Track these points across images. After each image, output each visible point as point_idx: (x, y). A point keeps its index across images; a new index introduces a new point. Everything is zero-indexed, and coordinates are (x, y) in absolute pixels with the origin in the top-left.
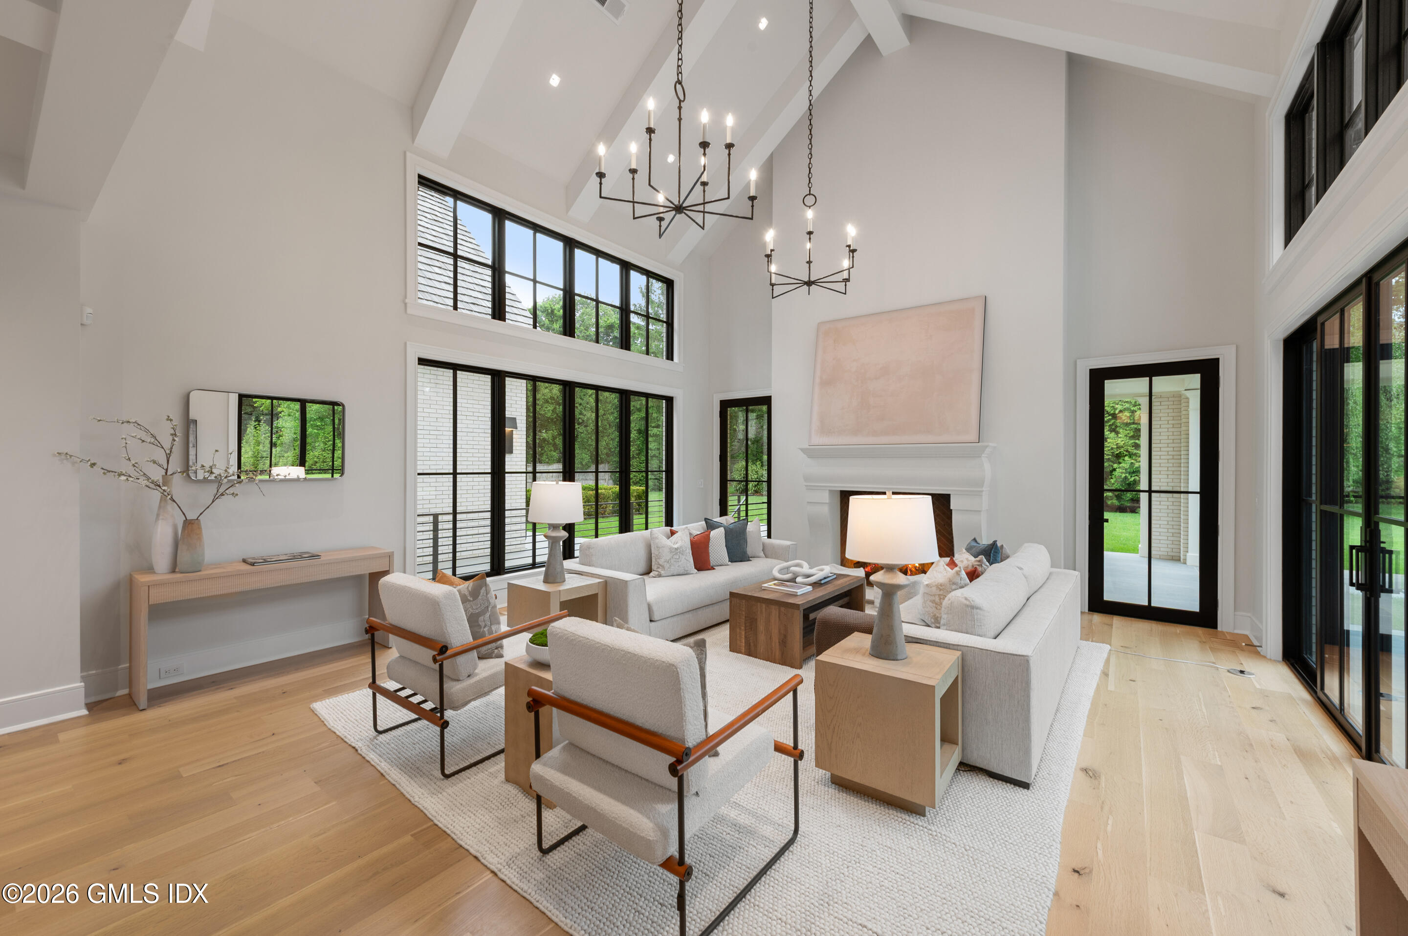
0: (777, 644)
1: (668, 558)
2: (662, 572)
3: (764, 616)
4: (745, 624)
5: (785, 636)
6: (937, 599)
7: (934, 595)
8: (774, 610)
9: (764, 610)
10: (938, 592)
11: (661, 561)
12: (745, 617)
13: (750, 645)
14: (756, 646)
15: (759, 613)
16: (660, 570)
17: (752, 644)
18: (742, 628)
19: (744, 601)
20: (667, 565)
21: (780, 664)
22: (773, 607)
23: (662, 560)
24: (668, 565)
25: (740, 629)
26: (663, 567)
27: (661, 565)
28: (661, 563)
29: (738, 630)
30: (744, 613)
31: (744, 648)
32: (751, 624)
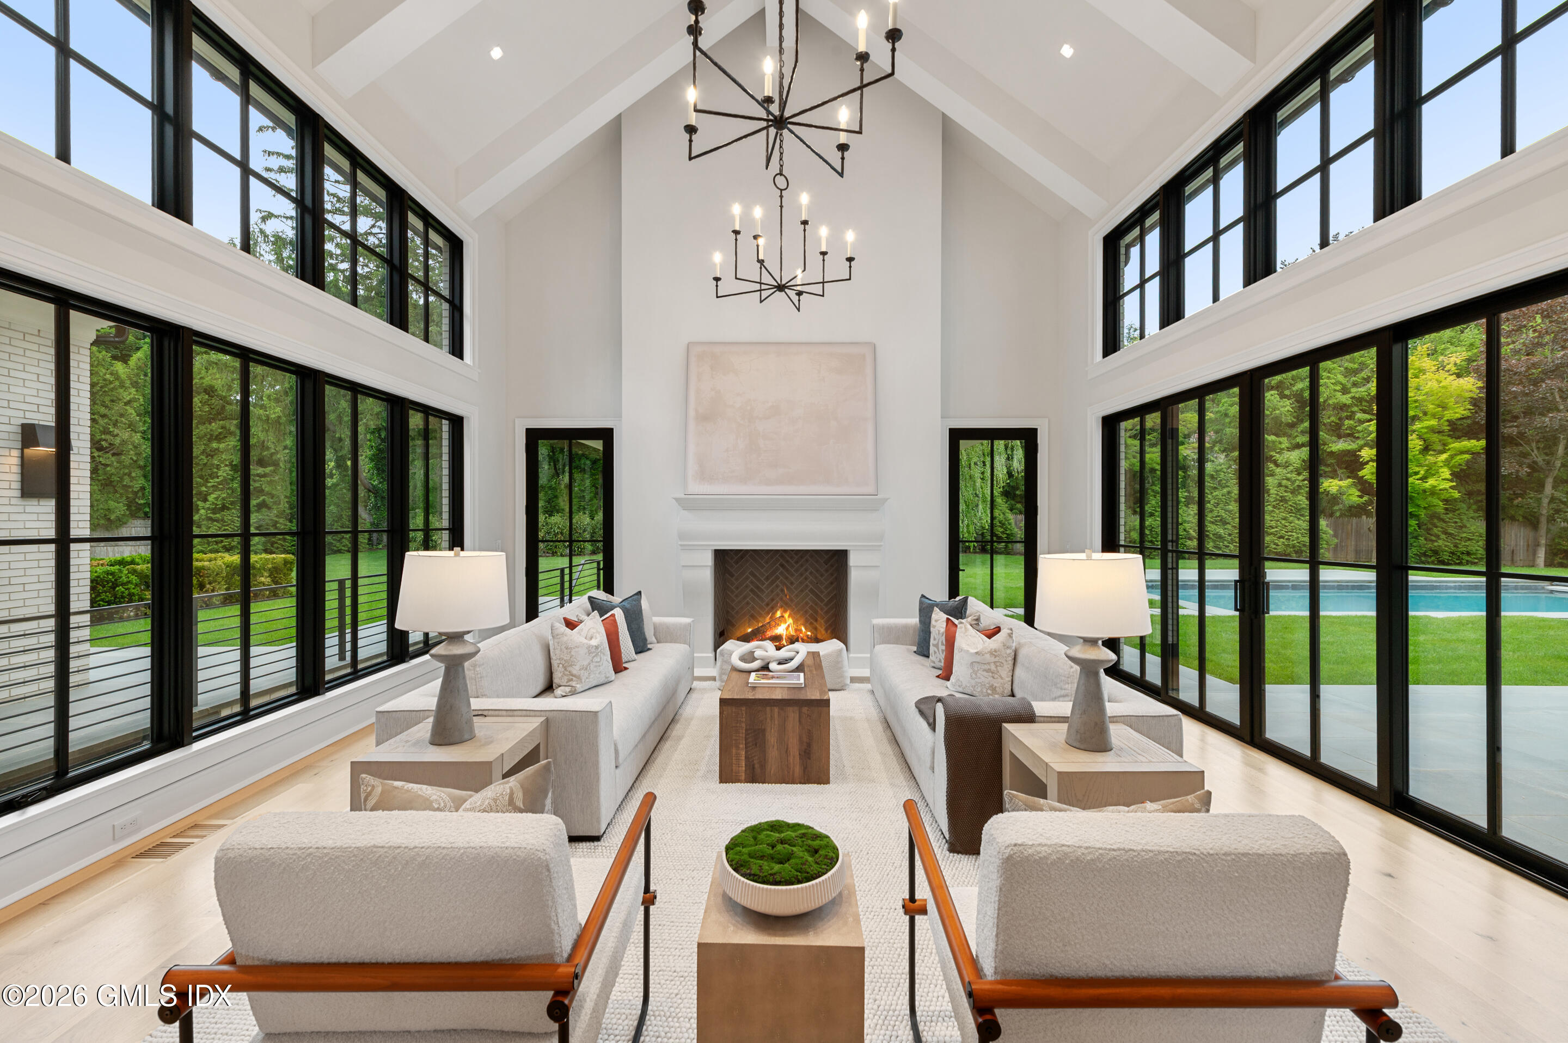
0: (797, 758)
1: (586, 663)
2: (578, 686)
3: (776, 722)
4: (746, 739)
5: (809, 745)
6: (993, 667)
7: (989, 663)
8: (793, 715)
9: (776, 715)
10: (993, 659)
11: (575, 669)
12: (746, 730)
13: (754, 768)
14: (763, 766)
15: (768, 720)
16: (573, 684)
17: (757, 766)
18: (741, 746)
19: (744, 708)
20: (584, 674)
21: (800, 783)
22: (790, 709)
23: (577, 667)
24: (586, 674)
25: (738, 748)
26: (578, 677)
27: (575, 676)
28: (574, 672)
29: (734, 751)
30: (743, 725)
31: (743, 774)
32: (756, 738)
